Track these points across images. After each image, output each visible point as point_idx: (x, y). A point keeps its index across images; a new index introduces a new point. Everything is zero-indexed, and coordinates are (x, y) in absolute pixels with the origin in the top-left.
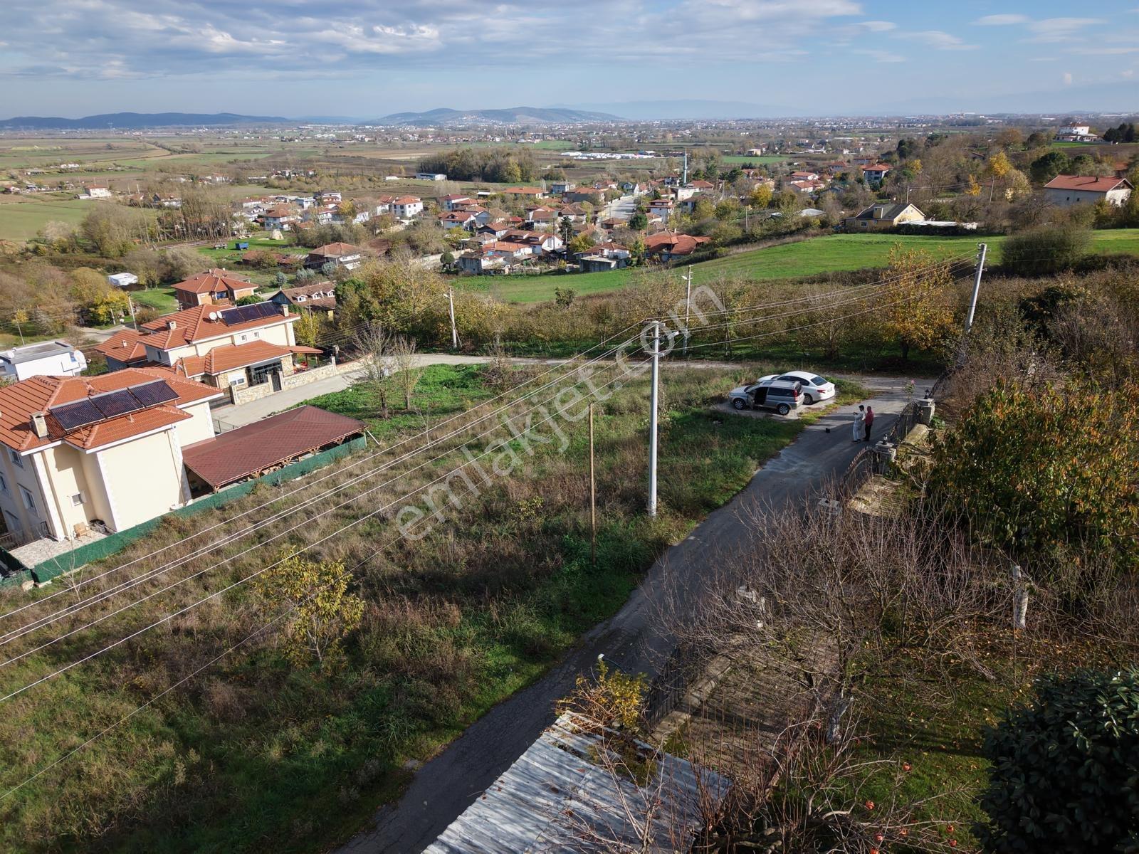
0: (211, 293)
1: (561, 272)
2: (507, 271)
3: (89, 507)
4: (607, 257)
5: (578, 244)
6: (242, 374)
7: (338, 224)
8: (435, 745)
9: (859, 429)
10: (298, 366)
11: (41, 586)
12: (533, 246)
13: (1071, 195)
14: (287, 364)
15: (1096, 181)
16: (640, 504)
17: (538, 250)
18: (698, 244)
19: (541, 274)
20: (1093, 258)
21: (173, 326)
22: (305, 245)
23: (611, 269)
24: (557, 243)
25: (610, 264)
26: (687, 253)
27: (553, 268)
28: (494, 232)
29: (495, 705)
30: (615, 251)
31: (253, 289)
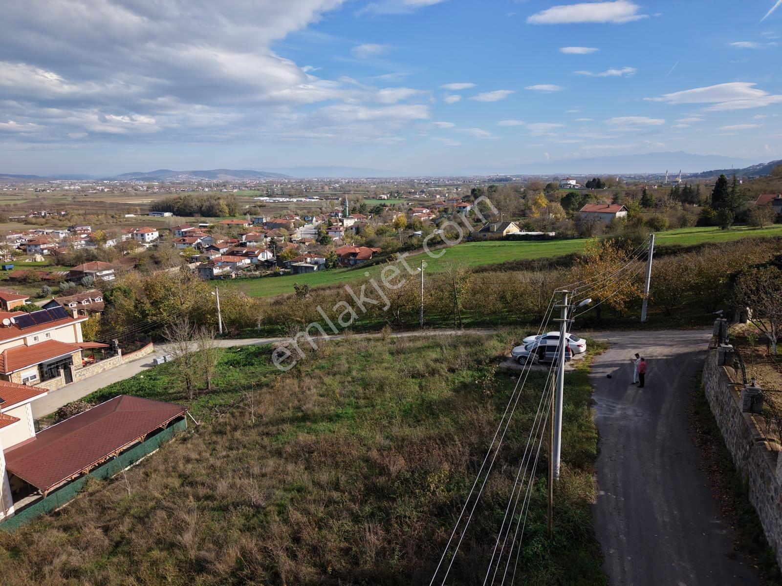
1: (276, 275)
2: (234, 276)
4: (310, 263)
5: (286, 255)
6: (34, 371)
7: (92, 248)
10: (86, 359)
12: (251, 258)
14: (78, 359)
15: (609, 207)
17: (255, 260)
18: (374, 253)
19: (261, 277)
22: (63, 265)
23: (314, 271)
24: (269, 255)
26: (367, 259)
27: (269, 272)
28: (218, 250)
30: (316, 259)
31: (24, 300)
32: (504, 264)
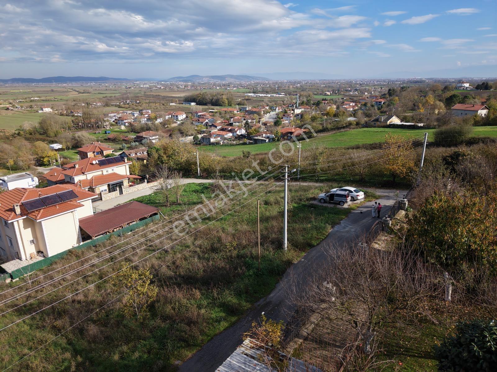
0: (94, 152)
1: (245, 144)
2: (222, 143)
3: (37, 246)
4: (265, 137)
5: (252, 132)
6: (105, 187)
8: (189, 354)
9: (375, 212)
10: (130, 184)
11: (14, 281)
12: (233, 133)
13: (463, 112)
14: (126, 183)
15: (473, 106)
16: (279, 245)
17: (235, 134)
19: (236, 145)
20: (473, 138)
21: (77, 166)
22: (135, 132)
23: (266, 143)
24: (243, 132)
25: (266, 140)
27: (241, 142)
28: (216, 127)
29: (216, 335)
30: (268, 135)
31: (112, 151)
32: (373, 144)
